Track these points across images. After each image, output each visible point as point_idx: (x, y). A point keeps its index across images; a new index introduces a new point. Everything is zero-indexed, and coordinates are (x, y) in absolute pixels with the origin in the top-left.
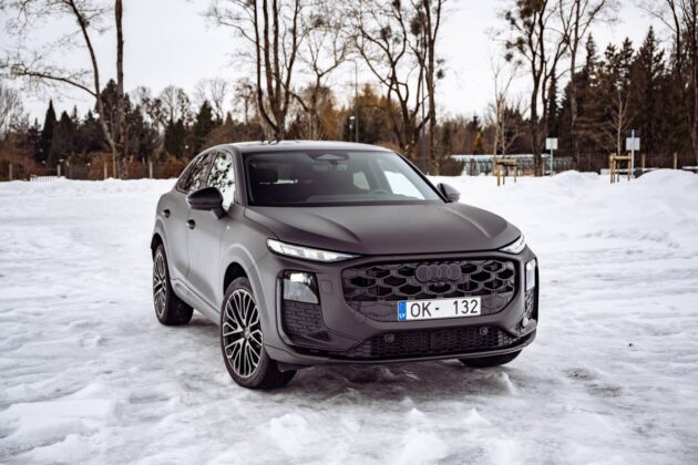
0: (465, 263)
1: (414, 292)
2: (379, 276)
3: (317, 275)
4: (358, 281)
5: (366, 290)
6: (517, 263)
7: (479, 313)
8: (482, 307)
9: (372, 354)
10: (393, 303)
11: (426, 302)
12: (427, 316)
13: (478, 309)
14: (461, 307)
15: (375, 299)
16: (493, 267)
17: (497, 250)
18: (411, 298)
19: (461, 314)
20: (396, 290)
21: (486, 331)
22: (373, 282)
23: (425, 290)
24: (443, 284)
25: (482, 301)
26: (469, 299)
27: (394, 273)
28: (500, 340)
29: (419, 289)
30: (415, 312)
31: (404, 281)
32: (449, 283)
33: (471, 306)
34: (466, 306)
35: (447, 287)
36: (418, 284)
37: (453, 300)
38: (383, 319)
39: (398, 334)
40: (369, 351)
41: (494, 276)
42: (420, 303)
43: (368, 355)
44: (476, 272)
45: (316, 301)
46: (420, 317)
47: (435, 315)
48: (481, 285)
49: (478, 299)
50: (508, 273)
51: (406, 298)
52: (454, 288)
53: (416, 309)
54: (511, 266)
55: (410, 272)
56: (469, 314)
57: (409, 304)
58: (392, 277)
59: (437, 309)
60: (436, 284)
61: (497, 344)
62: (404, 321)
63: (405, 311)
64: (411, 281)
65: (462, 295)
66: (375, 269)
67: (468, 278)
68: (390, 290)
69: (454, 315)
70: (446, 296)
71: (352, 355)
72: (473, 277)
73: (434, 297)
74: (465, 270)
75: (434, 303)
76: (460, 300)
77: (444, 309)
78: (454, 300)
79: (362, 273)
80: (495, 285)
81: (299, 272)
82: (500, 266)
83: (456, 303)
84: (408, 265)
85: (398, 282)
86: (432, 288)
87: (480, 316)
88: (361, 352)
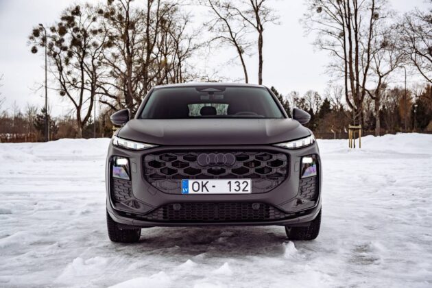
0: (241, 153)
1: (196, 174)
2: (170, 160)
3: (131, 159)
4: (154, 164)
5: (158, 170)
6: (288, 156)
7: (249, 192)
8: (253, 187)
9: (164, 218)
10: (178, 180)
11: (205, 181)
12: (205, 192)
13: (249, 189)
14: (234, 186)
15: (165, 177)
16: (265, 158)
17: (271, 145)
18: (193, 178)
19: (233, 191)
20: (181, 171)
21: (257, 207)
22: (164, 164)
23: (204, 171)
24: (219, 168)
25: (252, 182)
26: (241, 181)
27: (180, 159)
28: (272, 214)
29: (200, 171)
30: (196, 188)
31: (188, 164)
32: (224, 168)
33: (242, 186)
34: (238, 186)
35: (223, 171)
36: (199, 168)
38: (170, 192)
39: (182, 203)
40: (161, 216)
41: (263, 164)
42: (200, 181)
43: (162, 219)
44: (248, 161)
45: (128, 179)
46: (200, 192)
47: (212, 191)
48: (252, 171)
49: (249, 181)
50: (278, 163)
51: (188, 178)
52: (228, 171)
53: (196, 185)
54: (283, 158)
55: (194, 159)
56: (241, 192)
57: (191, 182)
58: (178, 161)
59: (214, 187)
60: (213, 168)
61: (268, 217)
62: (187, 194)
63: (187, 187)
64: (192, 165)
65: (235, 177)
66: (167, 156)
67: (240, 165)
68: (176, 171)
69: (228, 192)
70: (221, 178)
71: (150, 218)
72: (245, 164)
73: (211, 178)
74: (239, 159)
75: (211, 182)
76: (233, 181)
77: (219, 187)
78: (228, 181)
79: (157, 158)
80: (266, 170)
81: (123, 157)
82: (271, 157)
83: (230, 183)
84: (192, 153)
85: (183, 165)
86: (210, 171)
87: (251, 194)
88: (157, 216)
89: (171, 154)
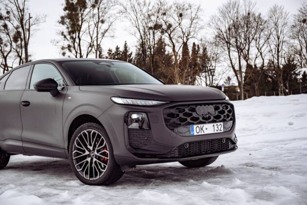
0: (216, 105)
1: (196, 121)
2: (180, 112)
3: (148, 113)
4: (170, 115)
5: (175, 120)
8: (224, 127)
9: (179, 155)
10: (188, 126)
11: (202, 125)
12: (203, 133)
13: (222, 129)
14: (216, 128)
16: (225, 108)
18: (196, 124)
19: (216, 132)
20: (189, 119)
22: (178, 115)
23: (201, 119)
24: (208, 116)
26: (219, 124)
27: (187, 110)
28: (230, 146)
29: (198, 119)
30: (198, 131)
31: (192, 114)
33: (219, 127)
34: (218, 127)
35: (209, 118)
36: (198, 116)
37: (212, 125)
38: (184, 135)
39: (190, 143)
40: (177, 153)
41: (226, 112)
42: (199, 126)
43: (177, 156)
44: (219, 110)
45: (149, 128)
46: (200, 133)
47: (206, 132)
48: (222, 117)
49: (222, 124)
51: (193, 124)
52: (212, 118)
53: (198, 128)
55: (194, 110)
56: (219, 131)
57: (195, 126)
58: (186, 112)
59: (206, 129)
60: (205, 116)
61: (229, 147)
62: (193, 136)
63: (193, 131)
64: (194, 115)
65: (216, 122)
66: (177, 109)
67: (217, 113)
68: (186, 120)
69: (213, 132)
70: (209, 122)
71: (169, 156)
72: (219, 112)
73: (204, 123)
74: (215, 109)
75: (206, 126)
76: (215, 124)
77: (209, 129)
79: (173, 111)
80: (226, 117)
82: (227, 108)
83: (214, 126)
84: (192, 107)
85: (189, 115)
86: (203, 118)
87: (223, 132)
88: (174, 154)
89: (180, 107)
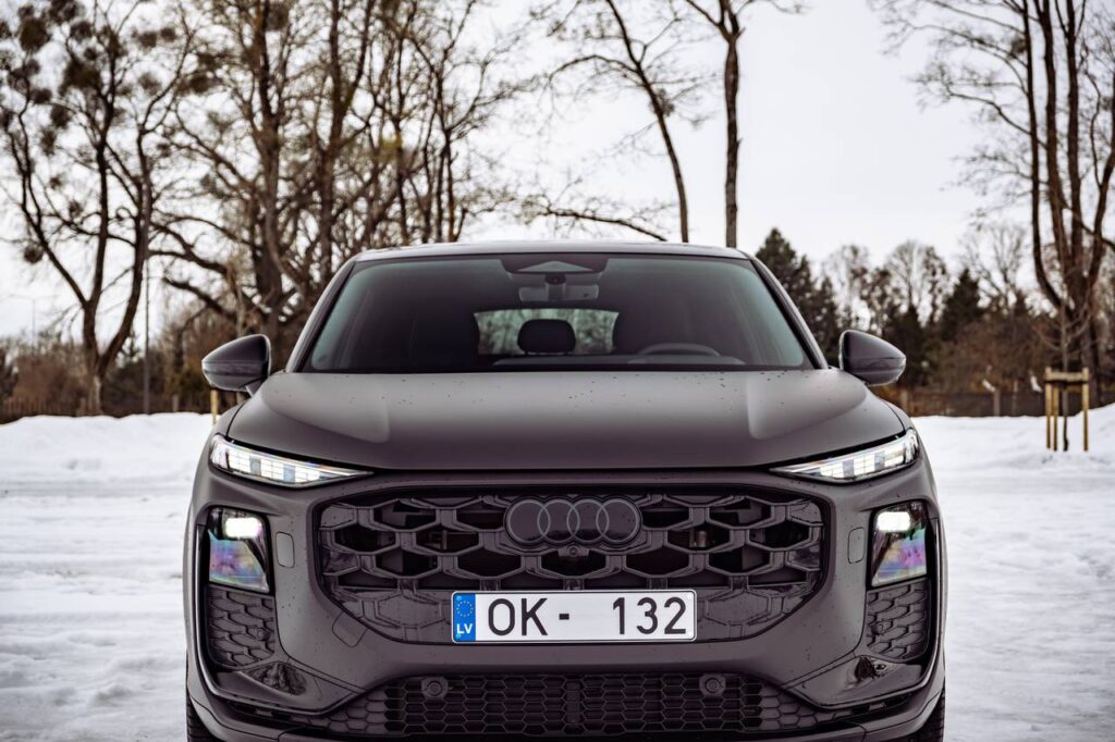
0: (658, 499)
1: (499, 572)
2: (410, 524)
3: (272, 520)
4: (355, 537)
5: (368, 559)
6: (825, 507)
7: (690, 634)
8: (702, 618)
9: (390, 726)
10: (440, 595)
11: (532, 598)
12: (533, 634)
13: (687, 623)
14: (636, 615)
15: (391, 584)
16: (743, 514)
17: (764, 469)
18: (491, 587)
19: (632, 634)
20: (448, 563)
21: (718, 687)
22: (392, 537)
23: (533, 563)
24: (584, 551)
25: (700, 601)
26: (660, 597)
27: (447, 518)
28: (769, 714)
29: (514, 562)
30: (501, 622)
31: (474, 539)
32: (602, 550)
33: (665, 615)
34: (651, 614)
35: (597, 561)
36: (512, 550)
37: (609, 597)
38: (411, 635)
39: (452, 675)
40: (380, 719)
41: (739, 538)
42: (515, 598)
43: (380, 729)
44: (683, 525)
45: (265, 588)
46: (516, 635)
47: (558, 632)
48: (699, 561)
49: (689, 597)
50: (789, 533)
51: (475, 586)
52: (616, 562)
53: (502, 613)
54: (809, 514)
55: (495, 521)
56: (659, 635)
57: (483, 601)
58: (440, 527)
59: (564, 617)
60: (563, 552)
61: (758, 722)
62: (470, 643)
63: (472, 619)
64: (489, 541)
65: (641, 584)
66: (399, 508)
67: (657, 539)
68: (431, 562)
69: (615, 636)
70: (593, 585)
72: (673, 537)
73: (557, 586)
74: (652, 519)
75: (556, 601)
76: (632, 598)
77: (584, 618)
78: (614, 596)
79: (365, 517)
80: (746, 561)
81: (247, 513)
82: (766, 513)
83: (620, 603)
84: (488, 500)
85: (457, 541)
86: (550, 561)
87: (696, 642)
88: (364, 719)
89: (413, 502)
